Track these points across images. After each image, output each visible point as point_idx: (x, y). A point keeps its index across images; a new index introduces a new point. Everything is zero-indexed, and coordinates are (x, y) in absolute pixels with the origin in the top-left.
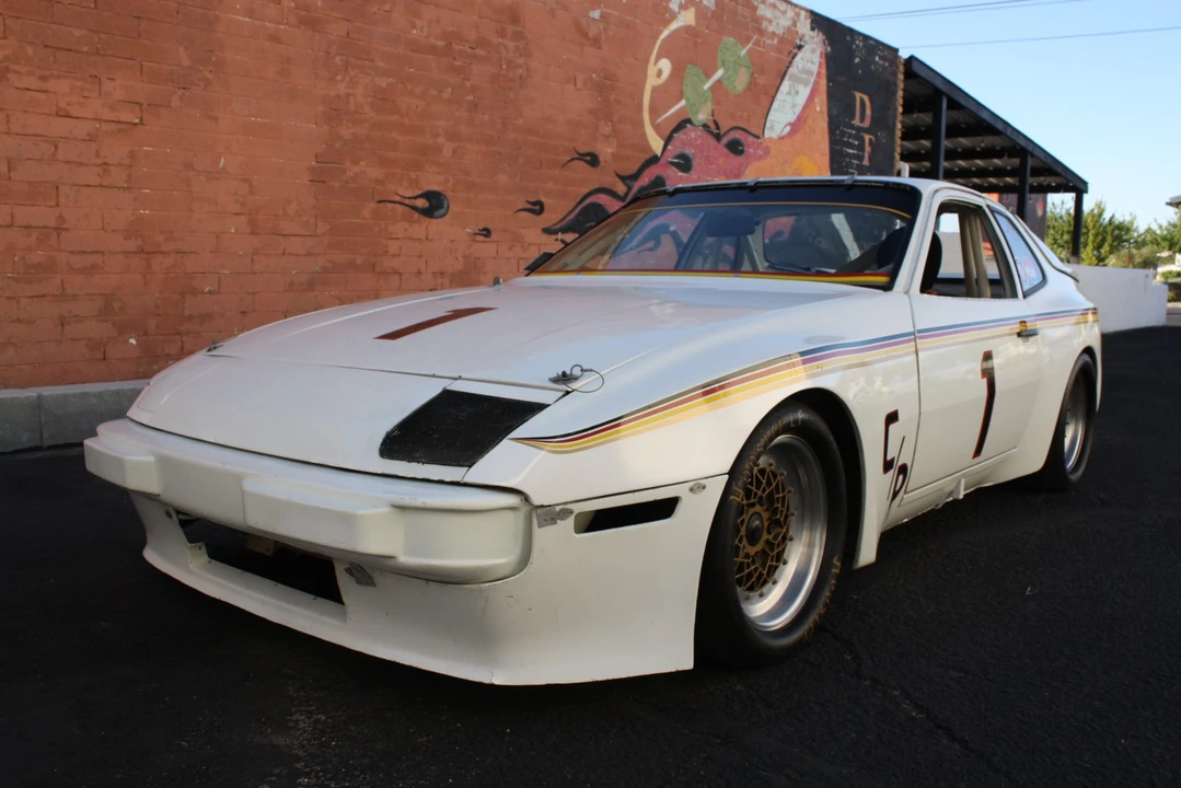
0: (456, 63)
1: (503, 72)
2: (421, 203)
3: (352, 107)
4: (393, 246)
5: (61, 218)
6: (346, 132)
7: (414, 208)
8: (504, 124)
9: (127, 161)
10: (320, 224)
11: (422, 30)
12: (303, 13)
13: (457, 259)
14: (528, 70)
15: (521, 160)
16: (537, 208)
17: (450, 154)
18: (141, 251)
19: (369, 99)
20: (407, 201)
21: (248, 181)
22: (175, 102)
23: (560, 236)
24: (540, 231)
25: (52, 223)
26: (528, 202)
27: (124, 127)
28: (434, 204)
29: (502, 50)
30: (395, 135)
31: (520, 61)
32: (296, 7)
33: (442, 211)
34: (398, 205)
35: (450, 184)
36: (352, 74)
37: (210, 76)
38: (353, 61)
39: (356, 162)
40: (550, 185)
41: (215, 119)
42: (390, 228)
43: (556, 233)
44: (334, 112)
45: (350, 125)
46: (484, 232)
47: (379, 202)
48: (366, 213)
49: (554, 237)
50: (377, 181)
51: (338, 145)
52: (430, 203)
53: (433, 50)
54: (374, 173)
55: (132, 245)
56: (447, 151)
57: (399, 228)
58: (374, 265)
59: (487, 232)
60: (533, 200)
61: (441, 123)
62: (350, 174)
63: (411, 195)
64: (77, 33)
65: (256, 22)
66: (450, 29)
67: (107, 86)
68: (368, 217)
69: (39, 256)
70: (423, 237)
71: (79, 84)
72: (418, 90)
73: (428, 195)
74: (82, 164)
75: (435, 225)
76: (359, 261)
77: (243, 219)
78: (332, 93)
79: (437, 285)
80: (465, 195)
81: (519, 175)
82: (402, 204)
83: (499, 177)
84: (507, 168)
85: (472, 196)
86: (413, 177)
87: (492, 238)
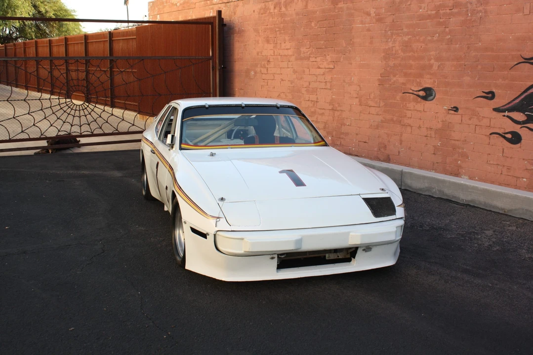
0: (441, 20)
1: (468, 18)
2: (422, 93)
3: (394, 52)
4: (409, 114)
5: (317, 98)
6: (391, 63)
7: (418, 96)
8: (468, 48)
9: (330, 81)
10: (381, 102)
11: (424, 9)
12: (378, 17)
13: (438, 122)
14: (486, 12)
15: (480, 67)
16: (490, 95)
17: (437, 68)
18: (333, 109)
19: (401, 47)
20: (415, 93)
21: (359, 86)
22: (342, 60)
23: (506, 113)
24: (492, 109)
25: (315, 100)
26: (483, 92)
27: (330, 69)
28: (428, 94)
29: (469, 5)
30: (411, 62)
31: (480, 8)
32: (376, 15)
33: (431, 97)
34: (411, 95)
35: (436, 84)
36: (394, 37)
37: (350, 48)
38: (395, 31)
39: (394, 76)
40: (500, 81)
41: (351, 64)
42: (407, 104)
43: (504, 111)
44: (388, 55)
45: (393, 60)
46: (455, 109)
47: (403, 93)
48: (398, 98)
49: (503, 114)
50: (403, 84)
51: (388, 69)
52: (426, 93)
53: (429, 17)
54: (402, 80)
55: (330, 107)
56: (435, 67)
57: (411, 105)
58: (401, 121)
59: (456, 109)
60: (487, 91)
61: (433, 53)
62: (392, 81)
63: (417, 90)
64: (322, 42)
65: (363, 25)
66: (438, 4)
67: (328, 57)
68: (399, 100)
69: (313, 110)
70: (422, 110)
71: (322, 58)
72: (422, 39)
73: (425, 90)
74: (322, 82)
75: (428, 104)
76: (395, 119)
77: (358, 100)
78: (387, 47)
79: (428, 134)
80: (444, 89)
81: (478, 77)
82: (413, 94)
83: (464, 78)
84: (470, 73)
85: (448, 89)
86: (419, 81)
87: (459, 113)
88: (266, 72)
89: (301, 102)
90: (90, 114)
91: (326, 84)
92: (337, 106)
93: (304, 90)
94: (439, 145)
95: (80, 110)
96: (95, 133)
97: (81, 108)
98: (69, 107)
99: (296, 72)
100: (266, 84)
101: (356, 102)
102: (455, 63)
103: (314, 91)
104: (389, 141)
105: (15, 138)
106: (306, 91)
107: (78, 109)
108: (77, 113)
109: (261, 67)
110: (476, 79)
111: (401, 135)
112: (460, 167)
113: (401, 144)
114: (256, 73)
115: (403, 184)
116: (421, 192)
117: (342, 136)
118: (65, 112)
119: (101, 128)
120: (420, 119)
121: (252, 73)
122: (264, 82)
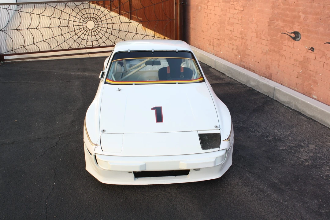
2: (293, 35)
4: (284, 48)
5: (233, 29)
6: (276, 12)
7: (291, 36)
9: (241, 19)
10: (269, 37)
13: (301, 56)
17: (303, 19)
19: (282, 1)
20: (289, 34)
22: (248, 6)
25: (232, 30)
27: (241, 11)
28: (296, 36)
30: (288, 12)
33: (298, 39)
34: (286, 35)
35: (302, 30)
39: (277, 21)
41: (253, 9)
42: (284, 41)
44: (274, 6)
45: (277, 9)
46: (312, 49)
47: (282, 33)
48: (279, 36)
50: (282, 27)
51: (274, 15)
52: (295, 35)
55: (240, 36)
56: (302, 18)
57: (286, 42)
58: (279, 52)
59: (313, 49)
61: (301, 8)
62: (276, 24)
63: (290, 32)
67: (240, 2)
69: (231, 36)
70: (292, 47)
71: (237, 3)
73: (295, 33)
74: (236, 19)
75: (296, 43)
76: (276, 50)
77: (255, 34)
79: (295, 64)
80: (306, 34)
81: (328, 29)
82: (287, 34)
83: (319, 28)
84: (323, 25)
85: (309, 35)
86: (291, 26)
87: (314, 52)
88: (207, 8)
89: (224, 30)
90: (98, 34)
91: (239, 20)
92: (244, 36)
93: (226, 23)
94: (301, 72)
95: (91, 32)
96: (101, 46)
97: (92, 31)
98: (85, 30)
99: (223, 10)
100: (207, 16)
101: (254, 35)
102: (314, 16)
103: (232, 24)
104: (272, 64)
105: (54, 49)
106: (227, 23)
107: (90, 31)
108: (90, 34)
109: (204, 4)
110: (327, 30)
111: (279, 62)
112: (312, 89)
113: (279, 67)
114: (201, 8)
115: (274, 96)
116: (284, 104)
117: (246, 56)
118: (83, 33)
119: (105, 43)
120: (291, 53)
121: (200, 8)
122: (205, 14)
